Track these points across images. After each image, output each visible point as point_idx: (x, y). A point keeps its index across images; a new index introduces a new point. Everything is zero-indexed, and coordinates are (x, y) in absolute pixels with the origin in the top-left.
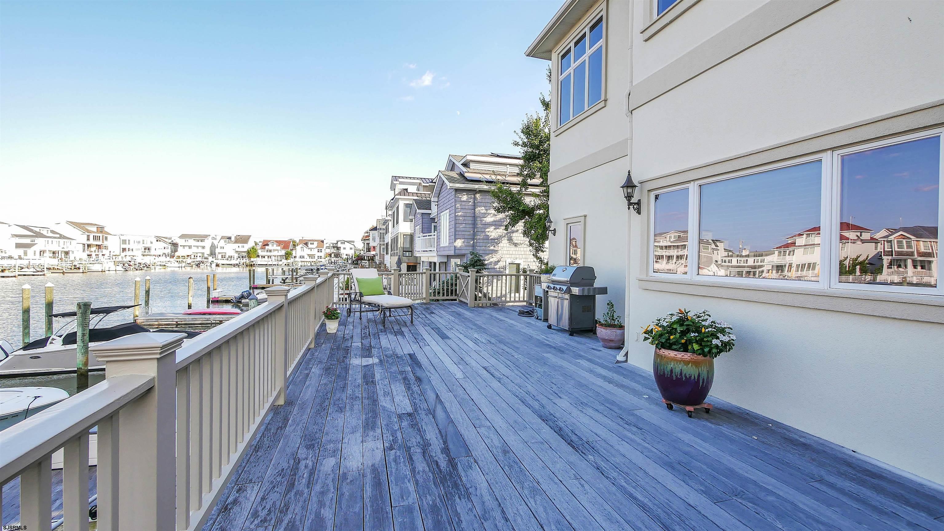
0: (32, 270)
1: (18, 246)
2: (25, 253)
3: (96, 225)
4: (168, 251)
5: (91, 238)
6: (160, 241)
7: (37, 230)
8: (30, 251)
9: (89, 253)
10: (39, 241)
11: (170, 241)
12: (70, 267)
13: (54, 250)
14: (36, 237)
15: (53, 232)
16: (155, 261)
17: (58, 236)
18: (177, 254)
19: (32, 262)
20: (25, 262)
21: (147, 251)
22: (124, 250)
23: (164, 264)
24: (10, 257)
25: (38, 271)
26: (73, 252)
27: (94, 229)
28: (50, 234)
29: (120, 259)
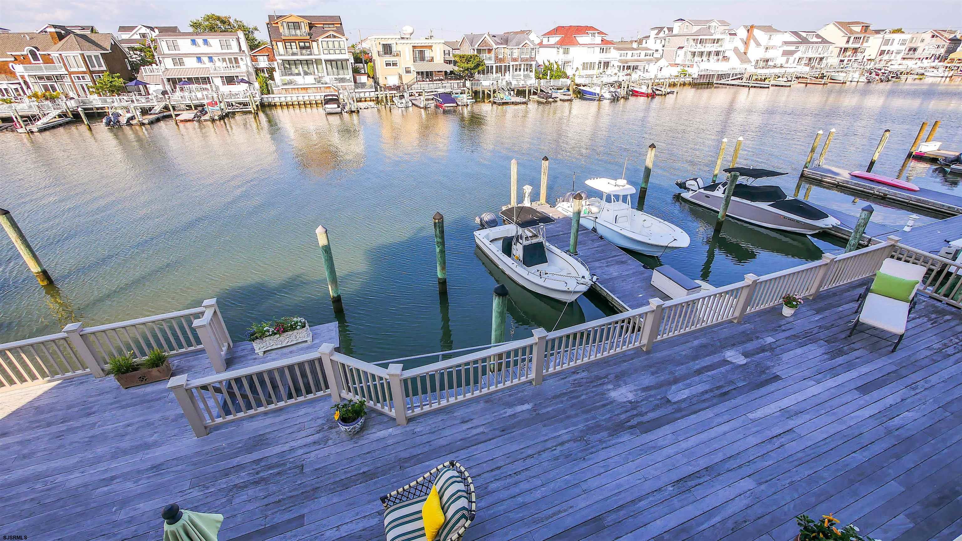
0: (785, 79)
1: (785, 53)
2: (787, 62)
3: (863, 23)
4: (942, 51)
5: (852, 39)
6: (937, 36)
7: (804, 35)
8: (791, 59)
9: (843, 59)
10: (802, 48)
11: (952, 36)
12: (817, 76)
13: (810, 56)
14: (801, 43)
15: (818, 36)
16: (914, 66)
17: (820, 40)
18: (952, 56)
19: (788, 70)
20: (782, 70)
21: (911, 52)
22: (882, 53)
23: (923, 71)
24: (775, 67)
25: (788, 81)
26: (827, 59)
27: (858, 29)
28: (815, 39)
29: (871, 66)
